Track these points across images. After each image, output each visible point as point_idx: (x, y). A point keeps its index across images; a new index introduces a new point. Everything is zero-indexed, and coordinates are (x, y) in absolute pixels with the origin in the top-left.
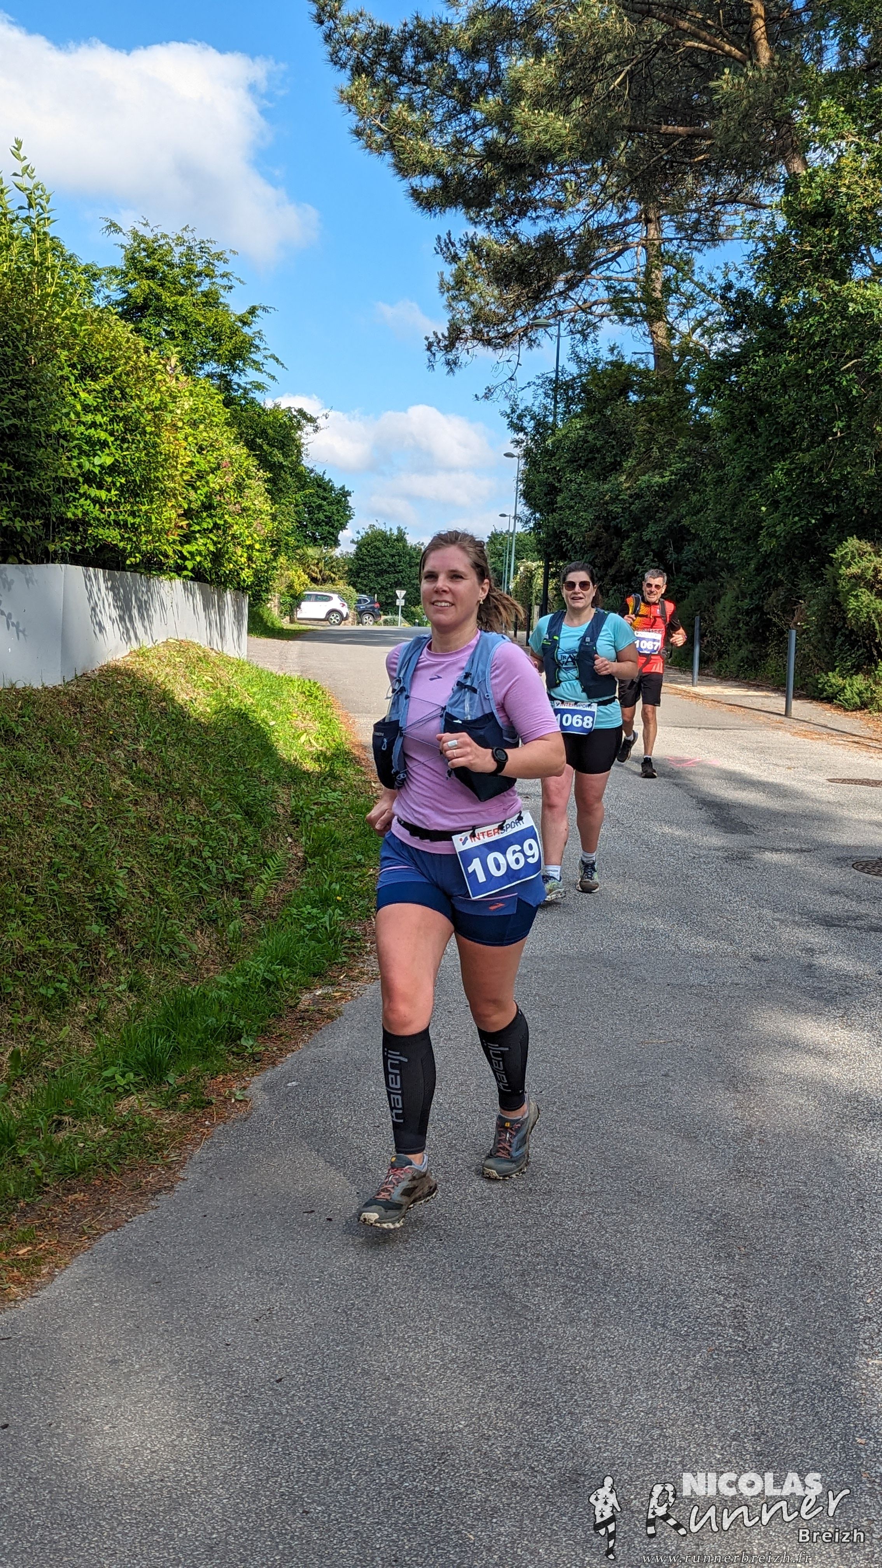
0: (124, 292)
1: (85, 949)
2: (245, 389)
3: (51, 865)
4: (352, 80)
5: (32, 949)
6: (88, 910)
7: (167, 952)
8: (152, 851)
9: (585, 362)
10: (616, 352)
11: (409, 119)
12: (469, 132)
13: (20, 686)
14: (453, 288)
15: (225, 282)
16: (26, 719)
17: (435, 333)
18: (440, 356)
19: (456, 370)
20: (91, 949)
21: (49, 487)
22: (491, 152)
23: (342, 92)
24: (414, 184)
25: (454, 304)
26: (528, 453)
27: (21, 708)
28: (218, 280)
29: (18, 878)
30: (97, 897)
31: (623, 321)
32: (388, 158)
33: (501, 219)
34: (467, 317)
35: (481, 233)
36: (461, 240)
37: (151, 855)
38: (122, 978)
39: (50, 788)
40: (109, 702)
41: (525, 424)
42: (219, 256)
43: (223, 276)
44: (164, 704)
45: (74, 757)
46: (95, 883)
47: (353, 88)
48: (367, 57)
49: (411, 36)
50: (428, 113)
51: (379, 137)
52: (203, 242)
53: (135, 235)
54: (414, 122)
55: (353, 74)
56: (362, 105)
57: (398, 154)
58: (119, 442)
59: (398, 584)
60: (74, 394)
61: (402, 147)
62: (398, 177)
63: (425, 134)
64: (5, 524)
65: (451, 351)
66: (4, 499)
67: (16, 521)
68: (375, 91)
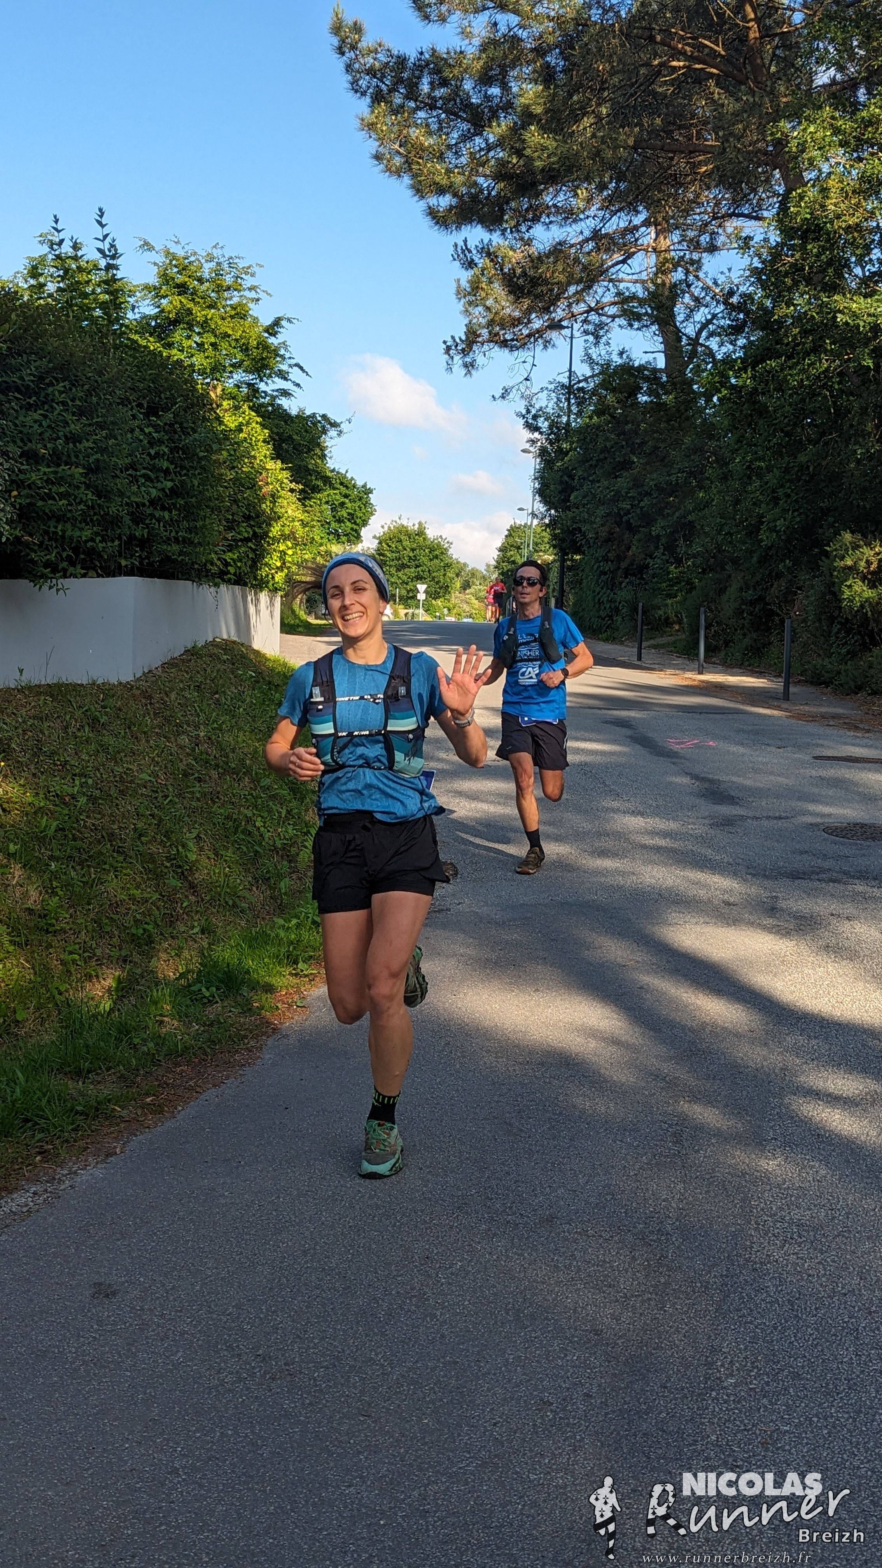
0: (159, 307)
1: (165, 899)
2: (272, 396)
3: (135, 830)
4: (372, 107)
5: (126, 898)
6: (166, 867)
7: (231, 902)
8: (215, 820)
9: (597, 364)
10: (624, 356)
11: (426, 144)
12: (483, 153)
13: (100, 681)
14: (469, 294)
15: (253, 295)
16: (108, 710)
17: (453, 337)
18: (457, 358)
19: (473, 372)
20: (170, 898)
21: (123, 511)
22: (502, 174)
23: (363, 120)
24: (431, 204)
25: (470, 309)
26: (543, 452)
27: (103, 701)
28: (247, 294)
29: (110, 841)
30: (172, 857)
31: (631, 325)
32: (407, 180)
33: (514, 227)
34: (483, 321)
35: (496, 238)
36: (476, 247)
37: (214, 824)
38: (196, 924)
39: (131, 767)
40: (173, 696)
41: (540, 425)
42: (246, 270)
43: (250, 289)
44: (217, 696)
45: (148, 741)
46: (170, 845)
47: (373, 116)
48: (386, 85)
49: (427, 65)
50: (444, 137)
51: (398, 161)
52: (231, 258)
53: (168, 253)
54: (430, 146)
55: (373, 102)
56: (382, 131)
57: (414, 176)
58: (178, 469)
59: (419, 578)
60: (142, 430)
61: (420, 169)
62: (416, 198)
63: (441, 157)
64: (90, 544)
65: (468, 354)
66: (87, 524)
67: (97, 541)
68: (393, 117)
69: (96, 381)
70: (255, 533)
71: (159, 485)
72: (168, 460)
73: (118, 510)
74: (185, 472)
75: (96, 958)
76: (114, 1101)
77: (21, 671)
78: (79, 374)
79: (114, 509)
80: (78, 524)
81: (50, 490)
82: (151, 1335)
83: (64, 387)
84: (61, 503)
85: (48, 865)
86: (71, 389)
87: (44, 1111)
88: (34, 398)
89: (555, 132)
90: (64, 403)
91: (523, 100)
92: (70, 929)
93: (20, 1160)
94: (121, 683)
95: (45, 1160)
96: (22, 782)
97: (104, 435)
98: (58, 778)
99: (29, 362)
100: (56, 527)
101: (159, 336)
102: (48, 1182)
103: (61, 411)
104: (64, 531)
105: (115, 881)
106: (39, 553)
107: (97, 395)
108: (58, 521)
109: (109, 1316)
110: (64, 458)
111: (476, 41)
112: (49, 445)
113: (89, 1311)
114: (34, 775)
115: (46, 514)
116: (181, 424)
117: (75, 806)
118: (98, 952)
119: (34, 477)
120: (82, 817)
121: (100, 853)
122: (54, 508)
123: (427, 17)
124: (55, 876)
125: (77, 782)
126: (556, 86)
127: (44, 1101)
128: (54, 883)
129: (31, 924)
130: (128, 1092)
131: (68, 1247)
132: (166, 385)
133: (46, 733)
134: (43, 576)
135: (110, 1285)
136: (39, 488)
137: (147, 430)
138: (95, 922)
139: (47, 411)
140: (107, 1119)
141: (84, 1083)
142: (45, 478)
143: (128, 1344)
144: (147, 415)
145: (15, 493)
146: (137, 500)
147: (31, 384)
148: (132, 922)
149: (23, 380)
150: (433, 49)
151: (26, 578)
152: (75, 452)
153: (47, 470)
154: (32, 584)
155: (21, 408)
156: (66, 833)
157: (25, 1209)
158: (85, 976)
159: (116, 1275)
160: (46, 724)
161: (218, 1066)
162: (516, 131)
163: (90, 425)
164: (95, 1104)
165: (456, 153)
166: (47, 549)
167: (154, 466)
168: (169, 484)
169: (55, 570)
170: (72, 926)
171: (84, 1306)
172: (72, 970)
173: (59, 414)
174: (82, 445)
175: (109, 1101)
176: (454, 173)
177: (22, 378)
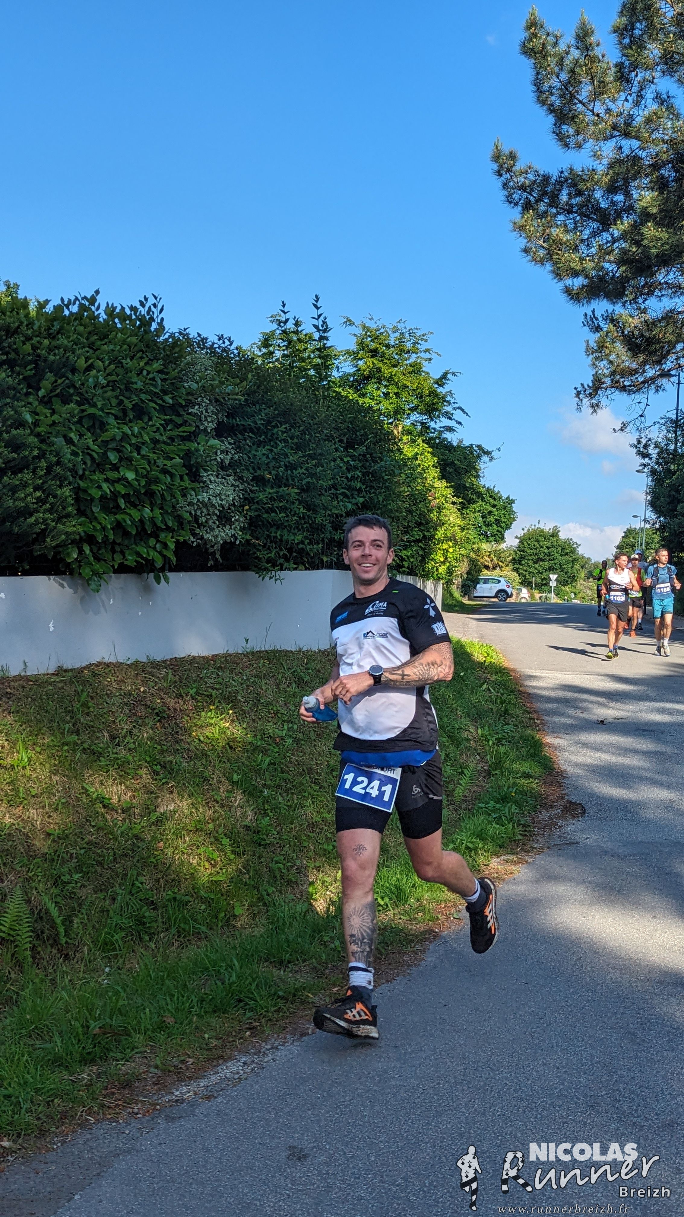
0: (356, 366)
2: (440, 431)
3: (328, 766)
4: (522, 213)
5: (320, 820)
11: (564, 239)
12: (609, 245)
13: (305, 649)
14: (596, 351)
15: (427, 355)
16: (310, 671)
17: (582, 385)
18: (586, 401)
19: (598, 411)
21: (326, 520)
22: (624, 260)
23: (515, 224)
24: (567, 284)
25: (597, 363)
26: (653, 472)
27: (307, 664)
28: (422, 355)
29: (309, 774)
32: (548, 267)
33: (633, 299)
34: (606, 372)
35: (618, 309)
36: (602, 315)
41: (649, 452)
42: (422, 338)
43: (425, 352)
47: (523, 221)
48: (535, 197)
49: (566, 180)
50: (578, 234)
51: (542, 253)
52: (411, 329)
53: (364, 327)
54: (567, 241)
55: (523, 210)
56: (530, 231)
57: (555, 264)
58: (368, 489)
59: (551, 569)
60: (342, 459)
61: (559, 259)
62: (556, 280)
63: (576, 249)
64: (301, 546)
65: (594, 397)
66: (299, 530)
67: (306, 543)
68: (539, 221)
69: (309, 423)
70: (424, 536)
71: (354, 501)
72: (360, 481)
73: (322, 520)
74: (373, 490)
75: (296, 867)
76: (308, 989)
77: (247, 641)
78: (297, 418)
79: (319, 519)
80: (292, 531)
81: (273, 505)
82: (335, 1198)
83: (286, 428)
84: (280, 516)
85: (261, 791)
86: (290, 430)
87: (253, 993)
88: (263, 437)
89: (668, 226)
90: (285, 441)
91: (641, 203)
92: (277, 843)
93: (234, 1033)
94: (320, 651)
95: (253, 1035)
96: (244, 726)
97: (314, 464)
98: (271, 724)
99: (260, 410)
100: (276, 533)
101: (356, 388)
102: (255, 1054)
103: (283, 447)
104: (282, 536)
105: (312, 806)
106: (263, 552)
107: (310, 434)
108: (278, 528)
109: (300, 1177)
110: (284, 481)
111: (605, 161)
112: (273, 472)
113: (285, 1171)
114: (254, 720)
115: (269, 523)
116: (371, 454)
117: (284, 746)
118: (298, 862)
119: (261, 496)
120: (288, 755)
121: (301, 784)
122: (277, 518)
123: (567, 145)
124: (267, 800)
125: (286, 727)
126: (669, 192)
127: (253, 987)
128: (266, 806)
129: (248, 838)
130: (319, 982)
131: (269, 1112)
132: (361, 426)
133: (264, 688)
134: (266, 569)
135: (302, 1149)
136: (265, 504)
137: (345, 460)
138: (296, 839)
139: (272, 446)
140: (302, 1003)
141: (284, 971)
142: (270, 496)
143: (317, 1204)
144: (346, 448)
145: (247, 507)
146: (336, 512)
147: (262, 426)
148: (324, 839)
149: (257, 424)
150: (571, 169)
151: (253, 571)
152: (291, 476)
153: (271, 491)
154: (257, 576)
155: (254, 444)
156: (276, 766)
157: (236, 1076)
158: (287, 881)
159: (307, 1140)
160: (264, 682)
161: (390, 964)
162: (635, 226)
163: (304, 456)
164: (293, 991)
165: (588, 245)
166: (269, 549)
167: (350, 487)
168: (361, 500)
169: (274, 566)
170: (278, 841)
171: (281, 1166)
172: (278, 876)
173: (281, 449)
174: (298, 471)
175: (304, 989)
176: (586, 260)
177: (255, 422)
